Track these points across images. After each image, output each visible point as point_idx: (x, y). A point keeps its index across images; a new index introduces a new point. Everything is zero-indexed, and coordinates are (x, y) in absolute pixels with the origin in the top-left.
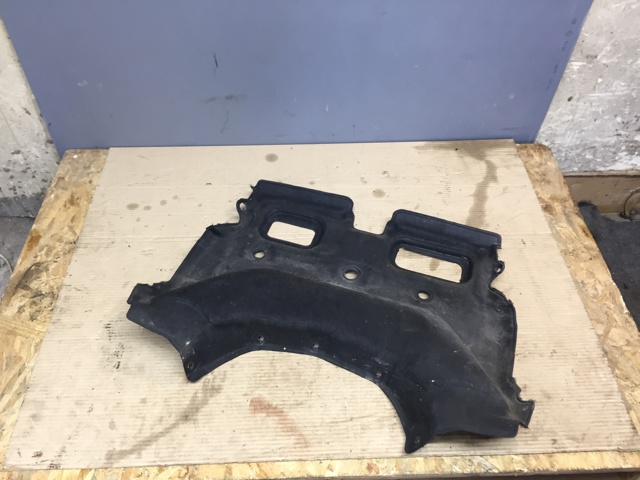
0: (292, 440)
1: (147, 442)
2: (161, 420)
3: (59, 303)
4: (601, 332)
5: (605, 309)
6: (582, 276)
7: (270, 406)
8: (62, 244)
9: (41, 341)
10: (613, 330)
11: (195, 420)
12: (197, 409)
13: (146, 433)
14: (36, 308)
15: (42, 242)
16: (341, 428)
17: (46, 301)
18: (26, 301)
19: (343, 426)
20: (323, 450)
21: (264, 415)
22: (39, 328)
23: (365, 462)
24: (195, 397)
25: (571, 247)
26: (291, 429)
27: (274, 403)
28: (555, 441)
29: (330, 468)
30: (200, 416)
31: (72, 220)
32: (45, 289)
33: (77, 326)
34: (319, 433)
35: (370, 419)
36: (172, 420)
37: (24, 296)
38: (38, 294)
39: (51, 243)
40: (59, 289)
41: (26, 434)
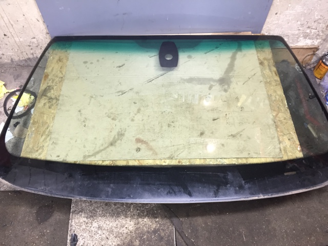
0: (151, 152)
1: (98, 152)
2: (102, 145)
3: (60, 102)
4: (274, 115)
5: (278, 105)
6: (271, 92)
7: (143, 141)
8: (58, 78)
9: (54, 116)
10: (280, 114)
11: (115, 146)
12: (116, 142)
13: (97, 149)
14: (50, 104)
15: (50, 77)
17: (54, 101)
18: (46, 101)
19: (170, 148)
20: (163, 156)
21: (141, 144)
22: (52, 111)
23: (178, 160)
24: (115, 137)
25: (268, 80)
26: (151, 149)
27: (144, 140)
28: (249, 154)
29: (165, 162)
30: (117, 144)
31: (61, 68)
32: (53, 97)
33: (68, 111)
34: (161, 150)
36: (106, 145)
37: (45, 99)
38: (51, 98)
39: (53, 78)
40: (59, 96)
41: (53, 149)
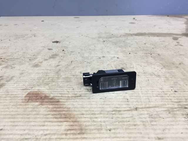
16: (125, 116)
19: (127, 115)
21: (37, 103)
26: (66, 116)
34: (99, 120)
35: (157, 109)
